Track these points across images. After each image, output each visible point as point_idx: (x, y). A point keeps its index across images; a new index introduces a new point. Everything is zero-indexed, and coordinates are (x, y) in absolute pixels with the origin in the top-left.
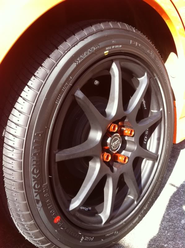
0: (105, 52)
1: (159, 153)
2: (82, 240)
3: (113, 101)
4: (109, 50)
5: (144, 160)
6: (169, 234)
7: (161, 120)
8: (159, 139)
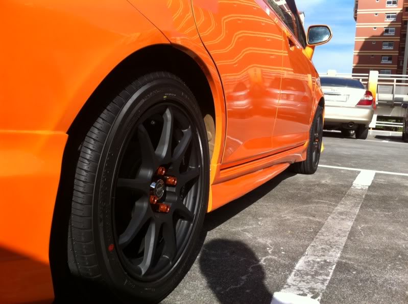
0: (164, 97)
1: (195, 213)
2: (126, 283)
3: (164, 144)
4: (167, 96)
5: (179, 220)
6: (205, 299)
7: (198, 176)
8: (195, 198)
